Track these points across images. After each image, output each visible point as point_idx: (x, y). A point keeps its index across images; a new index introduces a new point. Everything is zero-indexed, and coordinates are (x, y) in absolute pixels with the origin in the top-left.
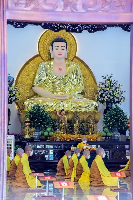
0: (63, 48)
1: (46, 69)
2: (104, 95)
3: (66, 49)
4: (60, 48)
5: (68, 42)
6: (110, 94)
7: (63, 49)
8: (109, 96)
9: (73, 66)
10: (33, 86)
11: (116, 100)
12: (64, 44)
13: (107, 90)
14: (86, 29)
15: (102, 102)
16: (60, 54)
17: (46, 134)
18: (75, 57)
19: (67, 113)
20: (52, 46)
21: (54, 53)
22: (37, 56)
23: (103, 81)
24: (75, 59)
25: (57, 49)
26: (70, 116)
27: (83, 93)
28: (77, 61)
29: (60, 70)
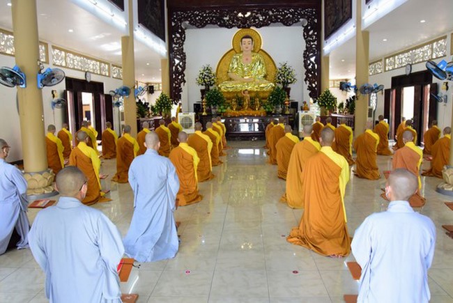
0: (249, 43)
1: (237, 59)
2: (280, 78)
3: (252, 44)
5: (254, 38)
6: (284, 77)
9: (257, 56)
10: (228, 73)
11: (289, 81)
12: (250, 40)
13: (282, 74)
14: (254, 25)
15: (280, 83)
16: (248, 48)
17: (220, 111)
18: (260, 50)
19: (250, 92)
20: (241, 41)
21: (243, 47)
22: (232, 50)
23: (280, 67)
25: (245, 44)
26: (253, 95)
27: (265, 77)
28: (262, 52)
29: (247, 59)
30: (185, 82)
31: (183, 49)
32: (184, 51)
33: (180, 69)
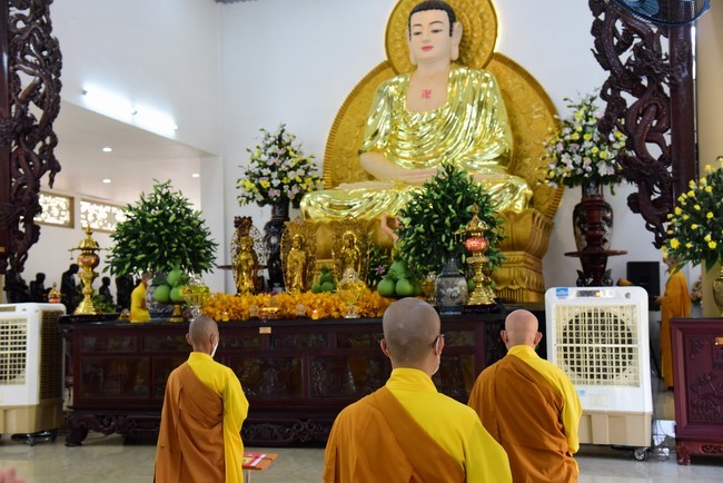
0: (436, 27)
1: (390, 99)
2: (565, 158)
3: (451, 31)
4: (426, 30)
5: (460, 10)
7: (436, 31)
8: (577, 159)
9: (471, 78)
10: (360, 152)
12: (442, 15)
13: (572, 141)
16: (427, 48)
18: (495, 57)
20: (410, 26)
21: (414, 48)
22: (382, 67)
24: (493, 62)
25: (418, 34)
27: (504, 160)
28: (500, 65)
29: (427, 94)
30: (55, 168)
31: (48, 27)
32: (52, 35)
33: (35, 111)
